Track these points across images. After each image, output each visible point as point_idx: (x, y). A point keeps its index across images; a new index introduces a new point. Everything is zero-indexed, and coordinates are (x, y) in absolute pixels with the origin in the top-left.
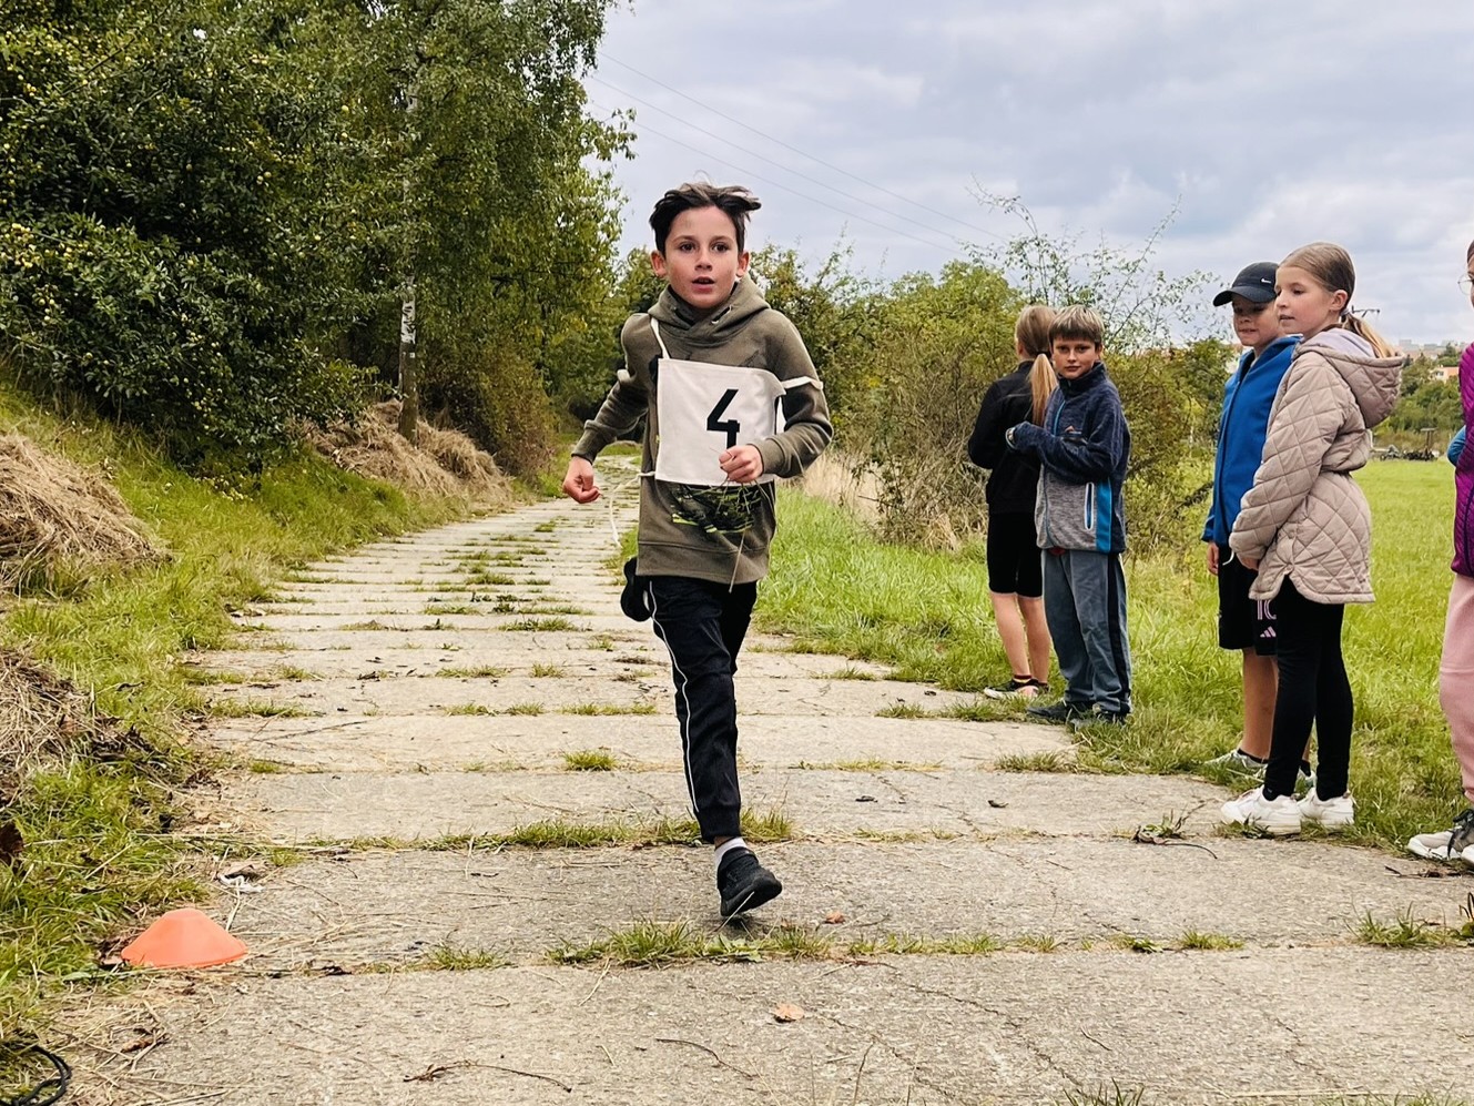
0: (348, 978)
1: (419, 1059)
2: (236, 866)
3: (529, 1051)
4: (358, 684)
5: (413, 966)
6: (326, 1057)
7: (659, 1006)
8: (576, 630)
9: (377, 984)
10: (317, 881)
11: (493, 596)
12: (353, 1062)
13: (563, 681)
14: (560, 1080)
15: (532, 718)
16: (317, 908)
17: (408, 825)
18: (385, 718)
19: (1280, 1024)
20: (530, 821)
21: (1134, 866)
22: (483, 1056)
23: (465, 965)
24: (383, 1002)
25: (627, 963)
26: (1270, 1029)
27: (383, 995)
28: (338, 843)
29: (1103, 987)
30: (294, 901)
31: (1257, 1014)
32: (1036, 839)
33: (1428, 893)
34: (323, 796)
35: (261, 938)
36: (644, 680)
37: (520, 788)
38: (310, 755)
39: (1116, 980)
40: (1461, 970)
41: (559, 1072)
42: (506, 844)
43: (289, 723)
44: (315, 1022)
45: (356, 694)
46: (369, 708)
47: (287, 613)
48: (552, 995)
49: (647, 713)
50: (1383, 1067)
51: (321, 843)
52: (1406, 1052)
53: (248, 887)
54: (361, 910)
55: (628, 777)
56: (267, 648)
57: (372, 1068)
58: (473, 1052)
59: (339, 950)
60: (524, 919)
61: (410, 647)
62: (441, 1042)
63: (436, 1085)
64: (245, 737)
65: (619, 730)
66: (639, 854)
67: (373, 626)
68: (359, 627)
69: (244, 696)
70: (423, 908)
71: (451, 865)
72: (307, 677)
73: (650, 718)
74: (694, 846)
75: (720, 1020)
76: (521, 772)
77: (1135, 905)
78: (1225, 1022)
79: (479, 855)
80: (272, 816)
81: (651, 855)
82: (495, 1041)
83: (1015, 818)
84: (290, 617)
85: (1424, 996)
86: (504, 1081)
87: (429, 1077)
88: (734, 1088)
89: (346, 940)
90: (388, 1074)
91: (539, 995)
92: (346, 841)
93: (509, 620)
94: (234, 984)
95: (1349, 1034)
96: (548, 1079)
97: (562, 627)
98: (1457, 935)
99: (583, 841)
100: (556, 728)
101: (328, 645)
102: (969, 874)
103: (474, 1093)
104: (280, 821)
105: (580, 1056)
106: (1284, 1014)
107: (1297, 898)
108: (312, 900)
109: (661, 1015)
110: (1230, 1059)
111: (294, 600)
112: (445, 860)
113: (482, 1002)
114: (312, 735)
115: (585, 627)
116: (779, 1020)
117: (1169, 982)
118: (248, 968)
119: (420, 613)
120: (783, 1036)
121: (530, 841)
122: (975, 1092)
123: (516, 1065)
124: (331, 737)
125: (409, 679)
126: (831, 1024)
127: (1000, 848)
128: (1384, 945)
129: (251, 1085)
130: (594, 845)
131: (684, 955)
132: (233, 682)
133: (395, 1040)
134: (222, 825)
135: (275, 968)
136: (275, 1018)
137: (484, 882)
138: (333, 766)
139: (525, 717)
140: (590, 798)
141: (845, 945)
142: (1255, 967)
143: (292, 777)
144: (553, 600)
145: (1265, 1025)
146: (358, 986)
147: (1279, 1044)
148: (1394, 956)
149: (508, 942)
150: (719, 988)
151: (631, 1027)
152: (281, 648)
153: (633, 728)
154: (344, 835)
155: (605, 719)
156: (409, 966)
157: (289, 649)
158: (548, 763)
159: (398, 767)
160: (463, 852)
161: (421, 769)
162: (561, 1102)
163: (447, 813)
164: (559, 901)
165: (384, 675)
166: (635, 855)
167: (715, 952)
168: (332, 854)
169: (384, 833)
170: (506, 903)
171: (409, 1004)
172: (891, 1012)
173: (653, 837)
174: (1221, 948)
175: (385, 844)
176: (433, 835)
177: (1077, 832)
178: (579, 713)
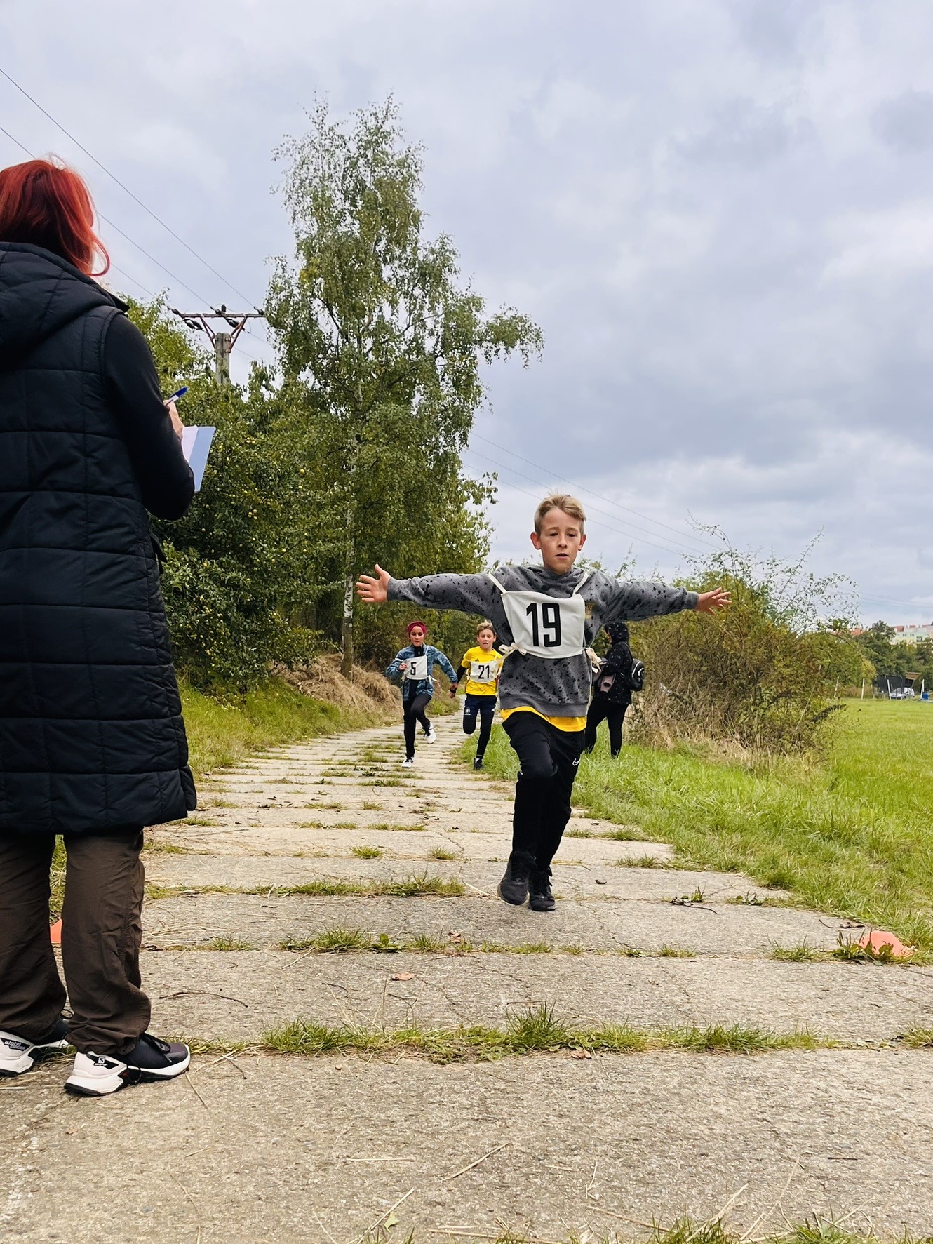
0: (160, 952)
3: (237, 988)
4: (256, 810)
5: (203, 949)
7: (326, 971)
8: (407, 786)
9: (174, 955)
10: (172, 906)
11: (367, 768)
13: (380, 812)
14: (245, 1002)
15: (349, 831)
16: (163, 919)
17: (240, 881)
18: (261, 829)
19: (685, 993)
20: (308, 880)
21: (662, 916)
22: (211, 989)
23: (230, 948)
24: (172, 963)
25: (321, 950)
26: (677, 995)
27: (173, 960)
28: (193, 888)
30: (153, 916)
32: (614, 900)
34: (200, 865)
36: (428, 813)
37: (318, 866)
38: (205, 845)
39: (605, 969)
41: (248, 998)
42: (291, 892)
43: (206, 829)
45: (250, 815)
46: (254, 822)
47: (238, 774)
48: (269, 963)
49: (418, 830)
51: (185, 889)
52: (749, 1008)
54: (188, 921)
56: (213, 790)
58: (206, 987)
60: (279, 928)
61: (298, 793)
65: (397, 838)
67: (284, 781)
68: (276, 782)
70: (224, 921)
71: (255, 901)
72: (228, 806)
73: (420, 833)
74: (403, 897)
76: (325, 858)
77: (647, 935)
79: (273, 897)
81: (374, 901)
82: (222, 983)
84: (241, 776)
85: (786, 983)
86: (214, 1001)
87: (174, 997)
91: (262, 963)
92: (200, 888)
93: (367, 780)
96: (239, 1001)
97: (398, 785)
98: (831, 955)
99: (340, 891)
100: (359, 836)
101: (249, 791)
103: (194, 1005)
105: (265, 991)
106: (691, 988)
108: (161, 915)
110: (640, 1007)
111: (247, 767)
112: (251, 899)
114: (212, 836)
116: (392, 980)
117: (636, 971)
119: (317, 776)
121: (305, 891)
123: (227, 993)
124: (223, 836)
125: (289, 809)
127: (586, 904)
128: (782, 959)
130: (342, 894)
131: (357, 948)
137: (267, 910)
138: (216, 851)
139: (345, 830)
140: (357, 871)
142: (694, 966)
143: (188, 856)
145: (676, 992)
147: (675, 1002)
148: (783, 964)
149: (262, 939)
150: (367, 964)
151: (303, 980)
153: (406, 838)
154: (200, 885)
155: (390, 832)
156: (198, 948)
157: (225, 792)
158: (344, 854)
159: (254, 853)
160: (264, 896)
161: (266, 854)
162: (240, 1011)
163: (267, 876)
164: (305, 920)
165: (273, 806)
166: (365, 900)
167: (375, 947)
168: (188, 893)
169: (223, 884)
170: (273, 920)
171: (186, 965)
172: (459, 978)
173: (380, 891)
174: (682, 957)
175: (221, 890)
176: (252, 886)
177: (640, 898)
178: (378, 829)
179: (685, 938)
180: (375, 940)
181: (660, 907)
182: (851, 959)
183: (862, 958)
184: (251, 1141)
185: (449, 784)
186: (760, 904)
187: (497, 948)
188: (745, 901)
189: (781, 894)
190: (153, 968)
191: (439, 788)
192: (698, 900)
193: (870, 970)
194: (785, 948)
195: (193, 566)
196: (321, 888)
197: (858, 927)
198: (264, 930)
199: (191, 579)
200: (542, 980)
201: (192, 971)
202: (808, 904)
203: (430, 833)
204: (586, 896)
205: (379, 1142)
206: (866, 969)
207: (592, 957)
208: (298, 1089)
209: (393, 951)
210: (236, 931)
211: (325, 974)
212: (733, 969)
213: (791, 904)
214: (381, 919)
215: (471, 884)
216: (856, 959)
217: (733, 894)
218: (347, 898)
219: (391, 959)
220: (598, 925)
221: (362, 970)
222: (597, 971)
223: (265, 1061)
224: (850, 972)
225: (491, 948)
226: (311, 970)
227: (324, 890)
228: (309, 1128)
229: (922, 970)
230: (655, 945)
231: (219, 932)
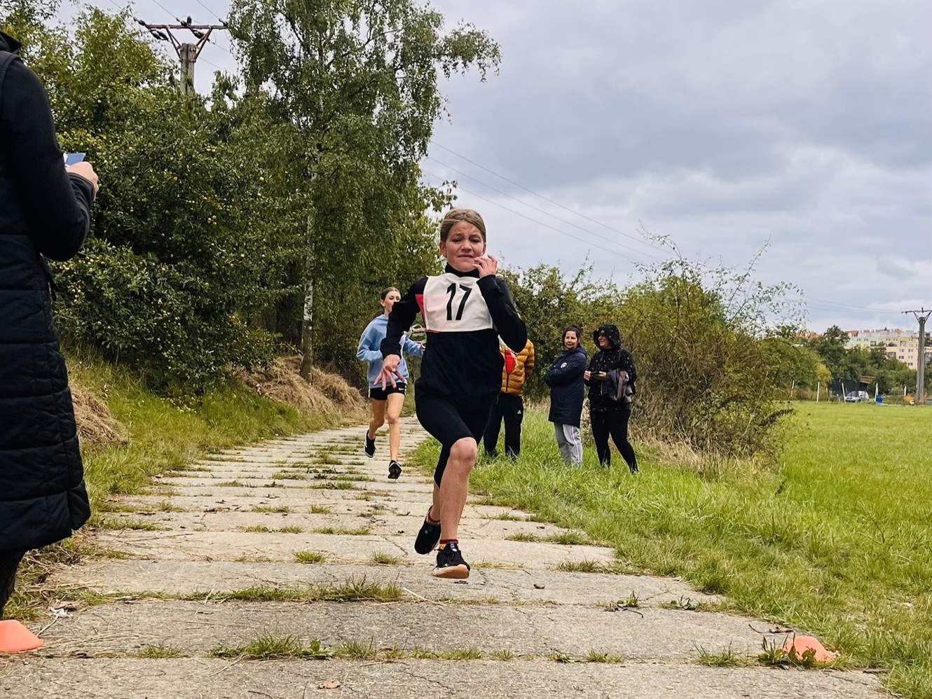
0: (89, 660)
2: (65, 604)
4: (203, 514)
5: (134, 656)
7: (254, 678)
8: (357, 489)
9: (104, 662)
10: (107, 613)
11: (320, 470)
13: (328, 516)
15: (294, 534)
16: (97, 626)
17: (179, 586)
18: (206, 532)
23: (159, 655)
24: (100, 671)
25: (251, 657)
28: (131, 594)
30: (88, 622)
32: (549, 605)
34: (140, 571)
36: (375, 517)
37: (259, 570)
38: (147, 550)
39: (532, 674)
40: (744, 677)
42: (229, 598)
43: (151, 533)
45: (196, 519)
46: (199, 526)
47: (189, 476)
48: (198, 671)
49: (364, 534)
51: (122, 594)
53: (65, 614)
54: (122, 627)
56: (162, 494)
59: (93, 646)
60: (212, 634)
61: (248, 496)
64: (115, 539)
65: (341, 542)
67: (234, 484)
68: (226, 485)
69: (130, 518)
70: (158, 628)
71: (191, 608)
72: (175, 509)
73: (365, 537)
74: (340, 602)
76: (267, 563)
77: (578, 640)
81: (310, 607)
83: (545, 595)
84: (192, 479)
89: (102, 641)
91: (190, 671)
93: (318, 483)
94: (24, 660)
97: (349, 487)
98: (758, 660)
99: (277, 596)
100: (303, 540)
101: (199, 494)
107: (680, 640)
108: (97, 622)
111: (200, 470)
112: (188, 605)
114: (156, 540)
115: (363, 487)
116: (318, 687)
117: (562, 676)
118: (37, 653)
119: (269, 478)
121: (244, 597)
124: (166, 541)
125: (236, 512)
131: (288, 655)
132: (128, 511)
135: (52, 653)
137: (202, 617)
138: (157, 556)
139: (290, 534)
140: (297, 576)
142: (621, 672)
143: (129, 561)
146: (92, 663)
148: (708, 669)
149: (194, 646)
150: (296, 670)
152: (171, 494)
153: (350, 542)
154: (137, 591)
155: (336, 536)
156: (128, 655)
157: (174, 495)
158: (286, 558)
159: (195, 558)
160: (201, 602)
161: (208, 559)
163: (206, 581)
164: (239, 627)
165: (220, 509)
166: (301, 606)
167: (306, 654)
168: (124, 600)
169: (160, 590)
170: (207, 627)
171: (115, 672)
172: (385, 685)
173: (317, 597)
174: (609, 662)
175: (158, 596)
176: (190, 593)
177: (576, 603)
178: (323, 533)
179: (616, 643)
180: (307, 647)
181: (595, 612)
182: (775, 664)
183: (786, 663)
186: (693, 609)
187: (428, 654)
188: (678, 606)
189: (715, 599)
190: (81, 675)
191: (390, 491)
192: (633, 605)
193: (793, 675)
194: (711, 654)
195: (151, 269)
196: (259, 594)
197: (787, 632)
198: (196, 637)
199: (148, 283)
200: (469, 687)
201: (119, 679)
202: (741, 610)
203: (376, 538)
204: (523, 600)
206: (789, 673)
207: (522, 662)
209: (323, 658)
210: (168, 638)
211: (253, 681)
212: (658, 675)
213: (724, 608)
214: (315, 625)
215: (411, 589)
216: (780, 664)
217: (667, 598)
218: (284, 604)
219: (320, 666)
220: (532, 630)
221: (288, 678)
222: (524, 677)
224: (772, 677)
225: (422, 654)
226: (239, 678)
227: (261, 595)
229: (844, 675)
230: (585, 651)
231: (152, 639)
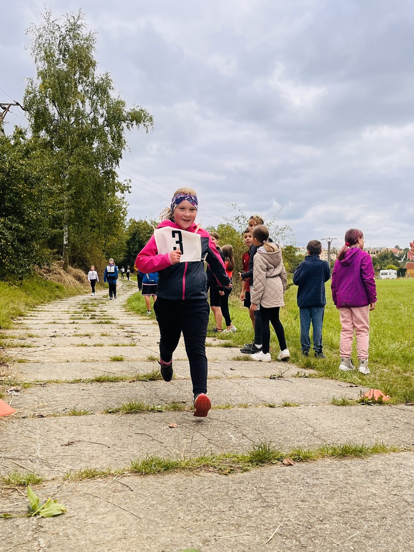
0: (45, 418)
1: (66, 440)
2: (13, 388)
3: (98, 437)
4: (50, 338)
5: (64, 415)
6: (38, 440)
7: (136, 424)
8: (114, 324)
9: (53, 420)
10: (36, 392)
11: (90, 315)
12: (46, 441)
13: (110, 337)
14: (107, 445)
15: (100, 347)
16: (36, 399)
17: (64, 376)
18: (57, 348)
19: (310, 426)
20: (99, 375)
21: (270, 385)
22: (85, 439)
23: (79, 414)
24: (55, 424)
25: (127, 413)
26: (307, 427)
27: (55, 423)
28: (43, 381)
29: (261, 417)
30: (30, 397)
31: (303, 423)
32: (244, 378)
33: (350, 391)
34: (39, 369)
35: (19, 408)
36: (133, 337)
37: (96, 366)
38: (35, 358)
39: (265, 415)
40: (359, 411)
41: (106, 442)
42: (92, 381)
43: (29, 349)
44: (35, 430)
45: (48, 341)
46: (53, 345)
47: (29, 319)
48: (105, 422)
50: (338, 437)
51: (38, 382)
52: (344, 432)
53: (16, 394)
54: (49, 400)
55: (128, 363)
56: (23, 329)
57: (52, 442)
58: (81, 437)
59: (42, 411)
60: (97, 401)
61: (65, 328)
62: (72, 435)
63: (70, 447)
64: (16, 353)
65: (126, 350)
66: (131, 384)
67: (54, 323)
68: (50, 323)
69: (16, 342)
70: (68, 399)
71: (76, 387)
72: (35, 337)
73: (135, 347)
74: (147, 381)
75: (153, 428)
76: (97, 362)
77: (270, 396)
78: (295, 425)
79: (84, 384)
80: (24, 374)
81: (134, 384)
82: (88, 435)
83: (237, 373)
84: (30, 321)
85: (349, 418)
86: (90, 445)
87: (69, 444)
88: (157, 446)
89: (45, 408)
90: (56, 444)
91: (101, 422)
92: (45, 381)
93: (94, 321)
94: (11, 420)
95: (328, 428)
96: (103, 445)
97: (110, 323)
98: (358, 402)
99: (115, 380)
100: (107, 350)
101: (41, 328)
102: (224, 388)
103: (81, 449)
104: (26, 376)
105: (113, 438)
106: (311, 423)
107: (314, 393)
108: (35, 397)
109: (136, 426)
110: (296, 435)
111: (31, 316)
112: (74, 386)
113: (84, 424)
114: (36, 352)
115: (116, 323)
116: (170, 427)
117: (279, 415)
118: (15, 416)
119: (68, 319)
120: (171, 432)
121: (99, 380)
122: (225, 445)
123: (94, 441)
124: (41, 353)
125: (65, 337)
126: (185, 428)
127: (233, 381)
128: (338, 405)
129: (16, 448)
130: (118, 381)
131: (143, 411)
132: (13, 338)
133: (59, 435)
134: (9, 377)
135: (24, 416)
136: (23, 429)
137: (86, 392)
138: (42, 361)
139: (98, 347)
140: (117, 369)
141: (189, 407)
142: (303, 411)
143: (30, 364)
144: (107, 316)
145: (306, 426)
146: (48, 420)
147: (309, 431)
148: (340, 408)
149: (92, 408)
150: (153, 419)
151: (127, 430)
152: (27, 329)
153: (130, 350)
155: (122, 347)
157: (30, 329)
158: (105, 359)
159: (61, 361)
160: (80, 384)
161: (68, 361)
162: (107, 451)
163: (75, 373)
165: (57, 336)
167: (152, 409)
168: (41, 385)
169: (56, 379)
170: (92, 397)
171: (63, 425)
174: (293, 406)
175: (57, 382)
176: (71, 379)
177: (255, 376)
178: (114, 346)
179: (288, 396)
182: (367, 404)
183: (371, 403)
184: (158, 530)
185: (132, 322)
186: (307, 377)
190: (47, 428)
192: (281, 376)
194: (335, 399)
197: (356, 387)
198: (90, 403)
200: (242, 423)
201: (68, 429)
202: (328, 377)
203: (140, 347)
204: (230, 376)
205: (225, 525)
208: (164, 496)
209: (161, 412)
212: (320, 412)
213: (320, 376)
216: (369, 404)
217: (292, 372)
219: (163, 416)
221: (152, 423)
223: (137, 480)
228: (183, 519)
229: (398, 407)
230: (278, 401)
231: (68, 405)
